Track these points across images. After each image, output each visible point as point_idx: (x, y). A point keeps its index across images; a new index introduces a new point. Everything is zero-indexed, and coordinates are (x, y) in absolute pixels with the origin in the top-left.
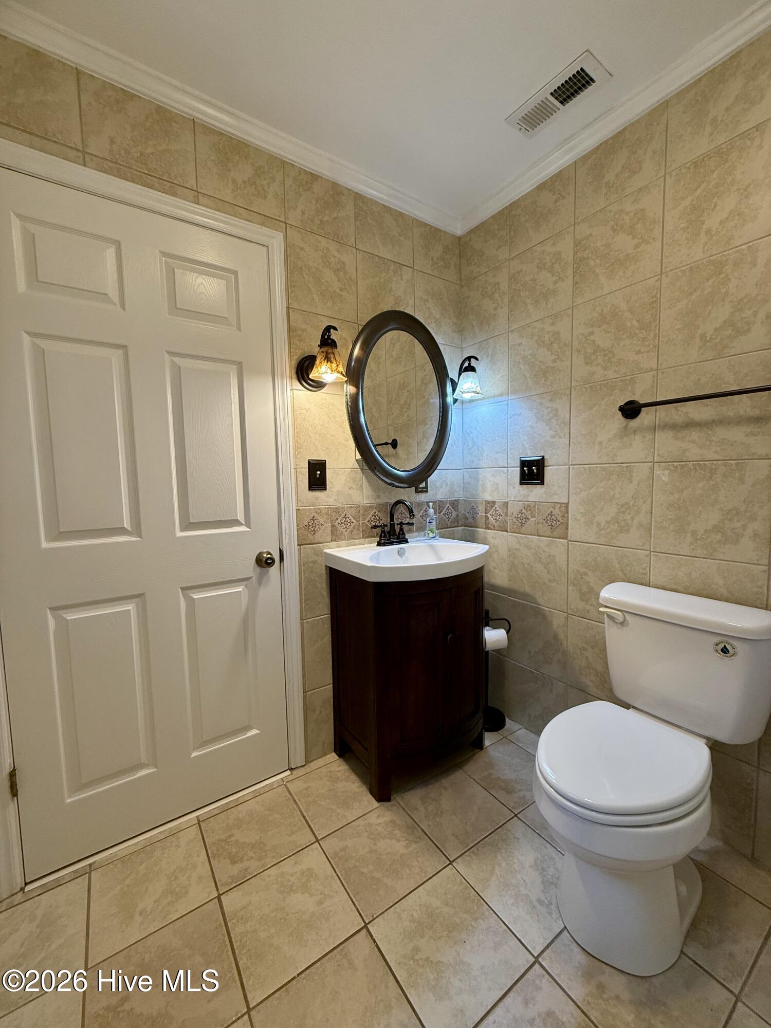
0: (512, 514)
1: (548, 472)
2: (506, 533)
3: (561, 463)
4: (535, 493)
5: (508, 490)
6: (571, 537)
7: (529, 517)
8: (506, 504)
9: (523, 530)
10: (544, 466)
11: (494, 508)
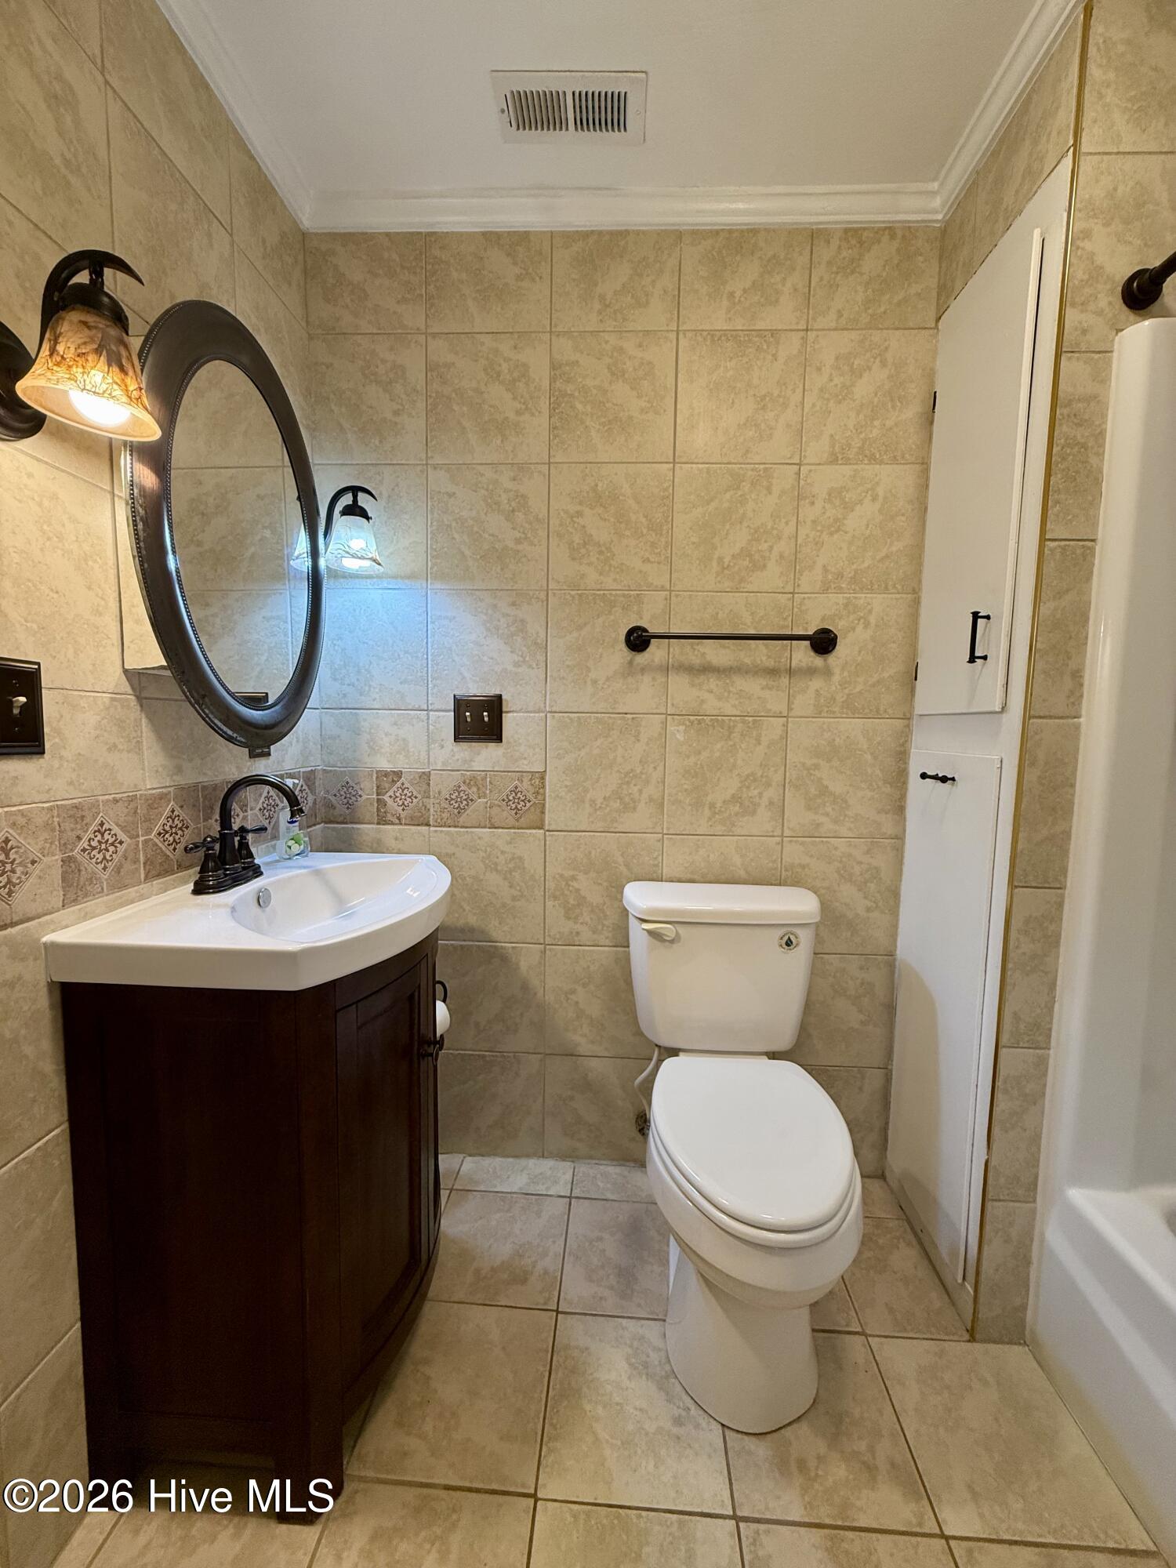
0: (439, 793)
1: (509, 722)
2: (427, 828)
3: (531, 709)
4: (484, 756)
5: (428, 751)
6: (550, 824)
7: (475, 797)
8: (425, 777)
9: (462, 820)
10: (501, 712)
11: (399, 784)
